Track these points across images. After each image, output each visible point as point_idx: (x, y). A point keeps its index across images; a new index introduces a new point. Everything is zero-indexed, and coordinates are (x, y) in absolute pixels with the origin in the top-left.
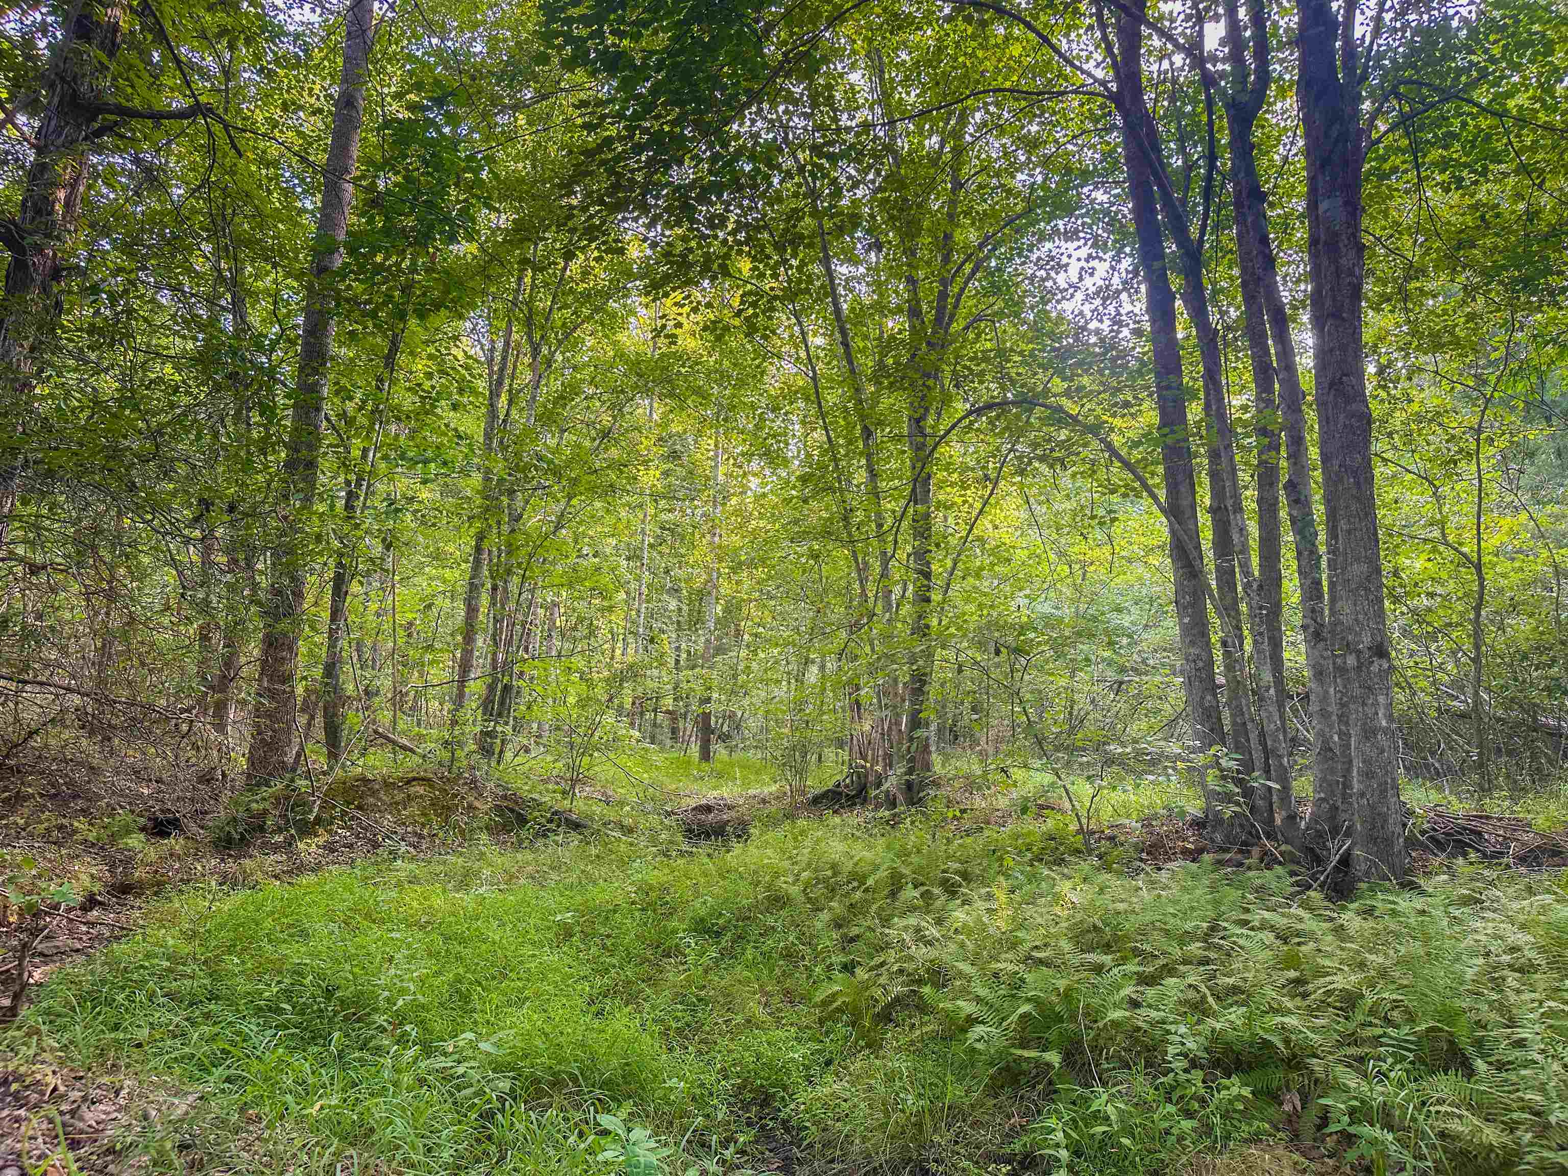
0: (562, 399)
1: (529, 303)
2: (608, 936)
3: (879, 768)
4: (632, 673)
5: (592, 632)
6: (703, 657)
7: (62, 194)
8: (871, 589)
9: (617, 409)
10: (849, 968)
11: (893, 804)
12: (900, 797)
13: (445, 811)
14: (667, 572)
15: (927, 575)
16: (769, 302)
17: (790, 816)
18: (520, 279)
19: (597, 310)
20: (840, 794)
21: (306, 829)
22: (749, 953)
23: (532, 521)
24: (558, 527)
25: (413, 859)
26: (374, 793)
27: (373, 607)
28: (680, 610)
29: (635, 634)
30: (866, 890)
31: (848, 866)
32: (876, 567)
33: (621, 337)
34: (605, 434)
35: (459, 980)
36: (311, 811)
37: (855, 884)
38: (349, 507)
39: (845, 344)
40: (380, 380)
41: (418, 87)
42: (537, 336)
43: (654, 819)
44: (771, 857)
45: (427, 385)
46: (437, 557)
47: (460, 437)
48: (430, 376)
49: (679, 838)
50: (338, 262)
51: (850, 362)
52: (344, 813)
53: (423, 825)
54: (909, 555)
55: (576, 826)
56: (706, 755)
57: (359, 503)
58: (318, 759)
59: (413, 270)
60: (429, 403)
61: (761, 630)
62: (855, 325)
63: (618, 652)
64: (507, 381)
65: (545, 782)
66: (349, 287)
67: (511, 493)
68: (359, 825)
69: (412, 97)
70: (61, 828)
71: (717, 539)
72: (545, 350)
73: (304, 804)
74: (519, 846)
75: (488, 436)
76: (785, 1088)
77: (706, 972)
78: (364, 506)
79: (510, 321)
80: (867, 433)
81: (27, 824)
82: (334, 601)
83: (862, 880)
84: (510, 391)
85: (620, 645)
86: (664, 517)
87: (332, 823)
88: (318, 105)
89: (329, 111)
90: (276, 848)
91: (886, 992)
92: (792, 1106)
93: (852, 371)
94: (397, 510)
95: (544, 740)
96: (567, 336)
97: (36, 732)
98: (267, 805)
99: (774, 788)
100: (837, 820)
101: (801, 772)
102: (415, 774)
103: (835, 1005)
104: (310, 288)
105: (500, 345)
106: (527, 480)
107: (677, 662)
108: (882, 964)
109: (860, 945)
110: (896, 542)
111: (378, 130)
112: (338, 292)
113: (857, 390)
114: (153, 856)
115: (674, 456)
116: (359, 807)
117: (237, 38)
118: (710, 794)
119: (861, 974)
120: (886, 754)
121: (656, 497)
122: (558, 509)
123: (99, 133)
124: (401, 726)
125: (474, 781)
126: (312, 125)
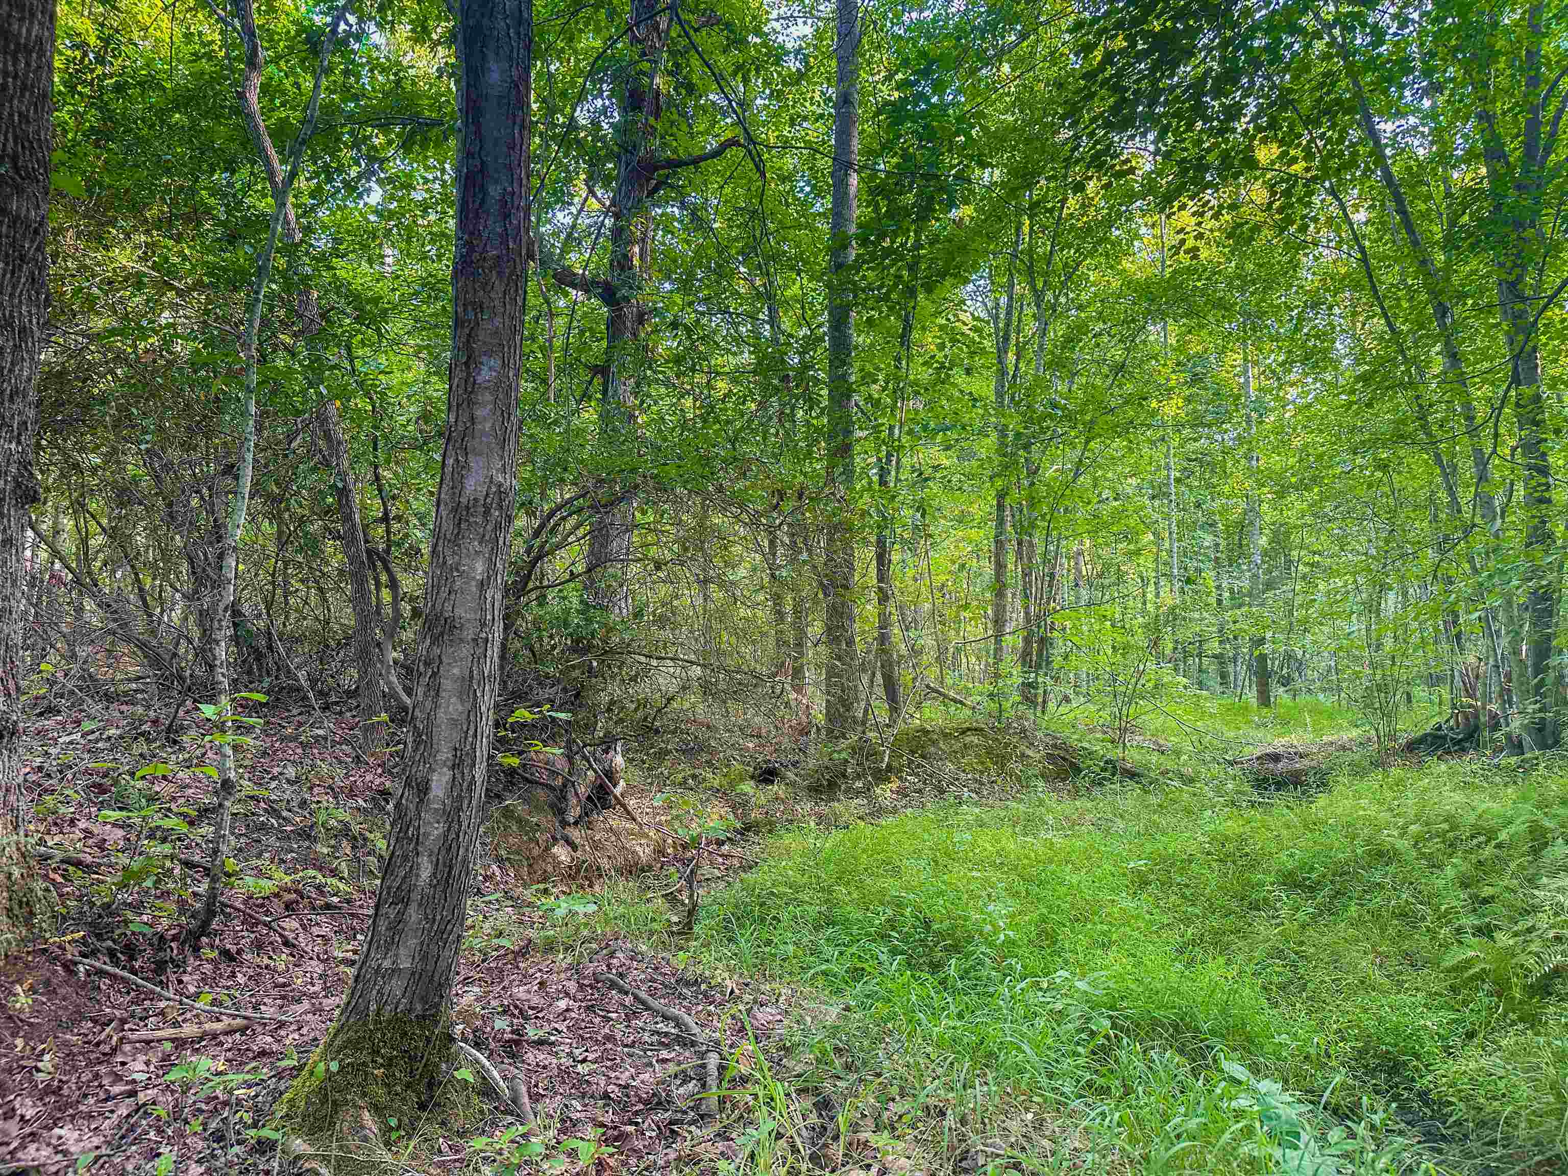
0: (1070, 341)
1: (1031, 251)
2: (1187, 886)
3: (1494, 707)
4: (1173, 616)
5: (1120, 577)
6: (1250, 595)
7: (636, 249)
8: (1466, 496)
9: (1129, 342)
10: (1487, 932)
11: (1517, 747)
12: (1527, 740)
13: (1001, 761)
14: (1198, 506)
15: (1544, 471)
16: (1304, 185)
17: (1379, 763)
18: (1018, 229)
19: (1101, 241)
20: (1444, 737)
21: (881, 776)
22: (1353, 910)
23: (1050, 472)
24: (1077, 475)
25: (976, 804)
26: (934, 743)
27: (910, 573)
28: (1217, 545)
29: (1169, 576)
30: (1499, 846)
31: (1472, 819)
32: (1467, 469)
33: (1126, 264)
34: (1120, 368)
35: (1044, 919)
36: (882, 761)
37: (1482, 839)
38: (883, 482)
39: (1402, 212)
40: (898, 359)
41: (906, 63)
42: (1040, 285)
43: (1216, 769)
44: (1367, 808)
45: (940, 356)
46: (962, 519)
47: (975, 400)
48: (942, 347)
49: (1247, 788)
50: (852, 254)
51: (1410, 230)
52: (911, 762)
53: (982, 772)
54: (1514, 449)
55: (1132, 775)
56: (1264, 699)
57: (891, 478)
58: (881, 713)
59: (918, 246)
60: (943, 371)
61: (1317, 558)
62: (1413, 187)
63: (1150, 596)
64: (1013, 336)
65: (1092, 731)
66: (864, 277)
67: (1027, 447)
68: (925, 772)
69: (899, 76)
70: (694, 777)
71: (1254, 463)
72: (1049, 296)
73: (875, 754)
74: (1075, 794)
75: (1000, 394)
76: (1417, 1057)
77: (1303, 926)
78: (898, 480)
79: (1011, 275)
80: (1442, 312)
81: (670, 774)
82: (879, 570)
83: (1491, 833)
84: (1017, 345)
85: (1151, 588)
86: (1191, 446)
87: (902, 771)
88: (820, 111)
89: (830, 115)
90: (858, 793)
91: (1541, 960)
92: (1429, 1078)
93: (1415, 243)
94: (927, 479)
95: (1084, 690)
96: (1069, 277)
97: (672, 698)
98: (844, 755)
99: (1354, 733)
100: (1443, 767)
101: (1388, 715)
102: (967, 725)
103: (1471, 972)
104: (829, 285)
105: (1004, 300)
106: (1043, 431)
107: (1219, 602)
108: (1530, 930)
109: (1495, 907)
110: (1496, 435)
111: (873, 117)
112: (854, 283)
113: (1424, 262)
114: (763, 800)
115: (1196, 379)
116: (923, 757)
117: (749, 70)
118: (1279, 743)
119: (1503, 939)
120: (1502, 689)
121: (1179, 426)
122: (1075, 455)
123: (656, 189)
124: (949, 681)
125: (1023, 731)
126: (815, 131)
